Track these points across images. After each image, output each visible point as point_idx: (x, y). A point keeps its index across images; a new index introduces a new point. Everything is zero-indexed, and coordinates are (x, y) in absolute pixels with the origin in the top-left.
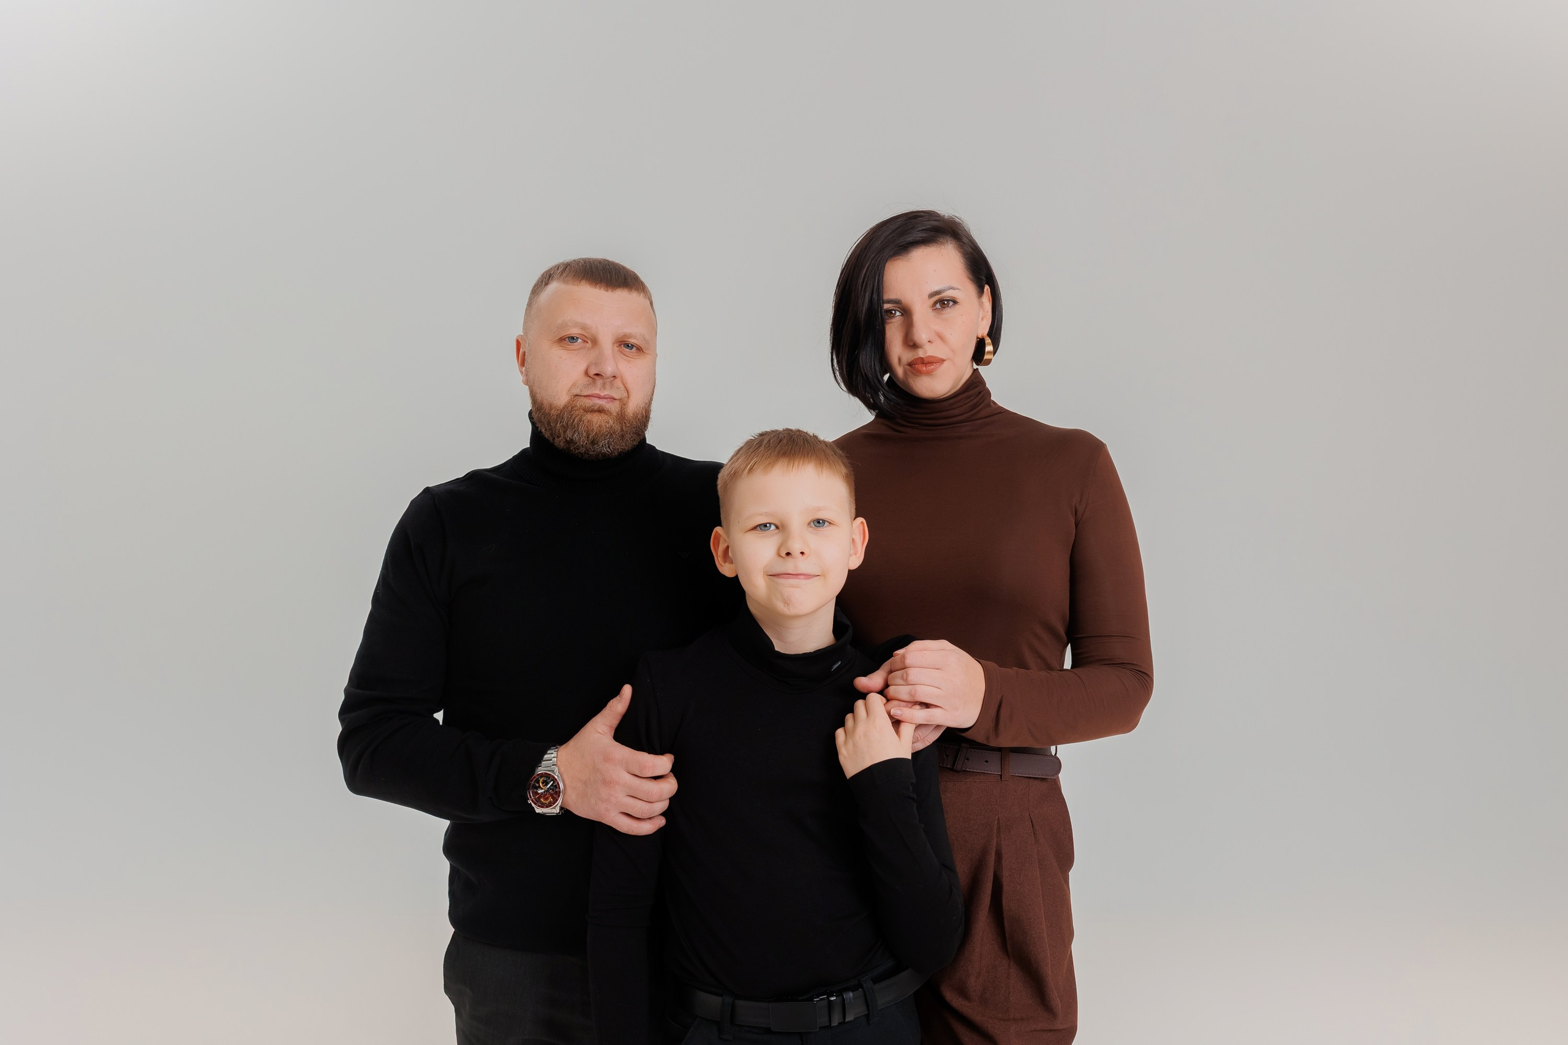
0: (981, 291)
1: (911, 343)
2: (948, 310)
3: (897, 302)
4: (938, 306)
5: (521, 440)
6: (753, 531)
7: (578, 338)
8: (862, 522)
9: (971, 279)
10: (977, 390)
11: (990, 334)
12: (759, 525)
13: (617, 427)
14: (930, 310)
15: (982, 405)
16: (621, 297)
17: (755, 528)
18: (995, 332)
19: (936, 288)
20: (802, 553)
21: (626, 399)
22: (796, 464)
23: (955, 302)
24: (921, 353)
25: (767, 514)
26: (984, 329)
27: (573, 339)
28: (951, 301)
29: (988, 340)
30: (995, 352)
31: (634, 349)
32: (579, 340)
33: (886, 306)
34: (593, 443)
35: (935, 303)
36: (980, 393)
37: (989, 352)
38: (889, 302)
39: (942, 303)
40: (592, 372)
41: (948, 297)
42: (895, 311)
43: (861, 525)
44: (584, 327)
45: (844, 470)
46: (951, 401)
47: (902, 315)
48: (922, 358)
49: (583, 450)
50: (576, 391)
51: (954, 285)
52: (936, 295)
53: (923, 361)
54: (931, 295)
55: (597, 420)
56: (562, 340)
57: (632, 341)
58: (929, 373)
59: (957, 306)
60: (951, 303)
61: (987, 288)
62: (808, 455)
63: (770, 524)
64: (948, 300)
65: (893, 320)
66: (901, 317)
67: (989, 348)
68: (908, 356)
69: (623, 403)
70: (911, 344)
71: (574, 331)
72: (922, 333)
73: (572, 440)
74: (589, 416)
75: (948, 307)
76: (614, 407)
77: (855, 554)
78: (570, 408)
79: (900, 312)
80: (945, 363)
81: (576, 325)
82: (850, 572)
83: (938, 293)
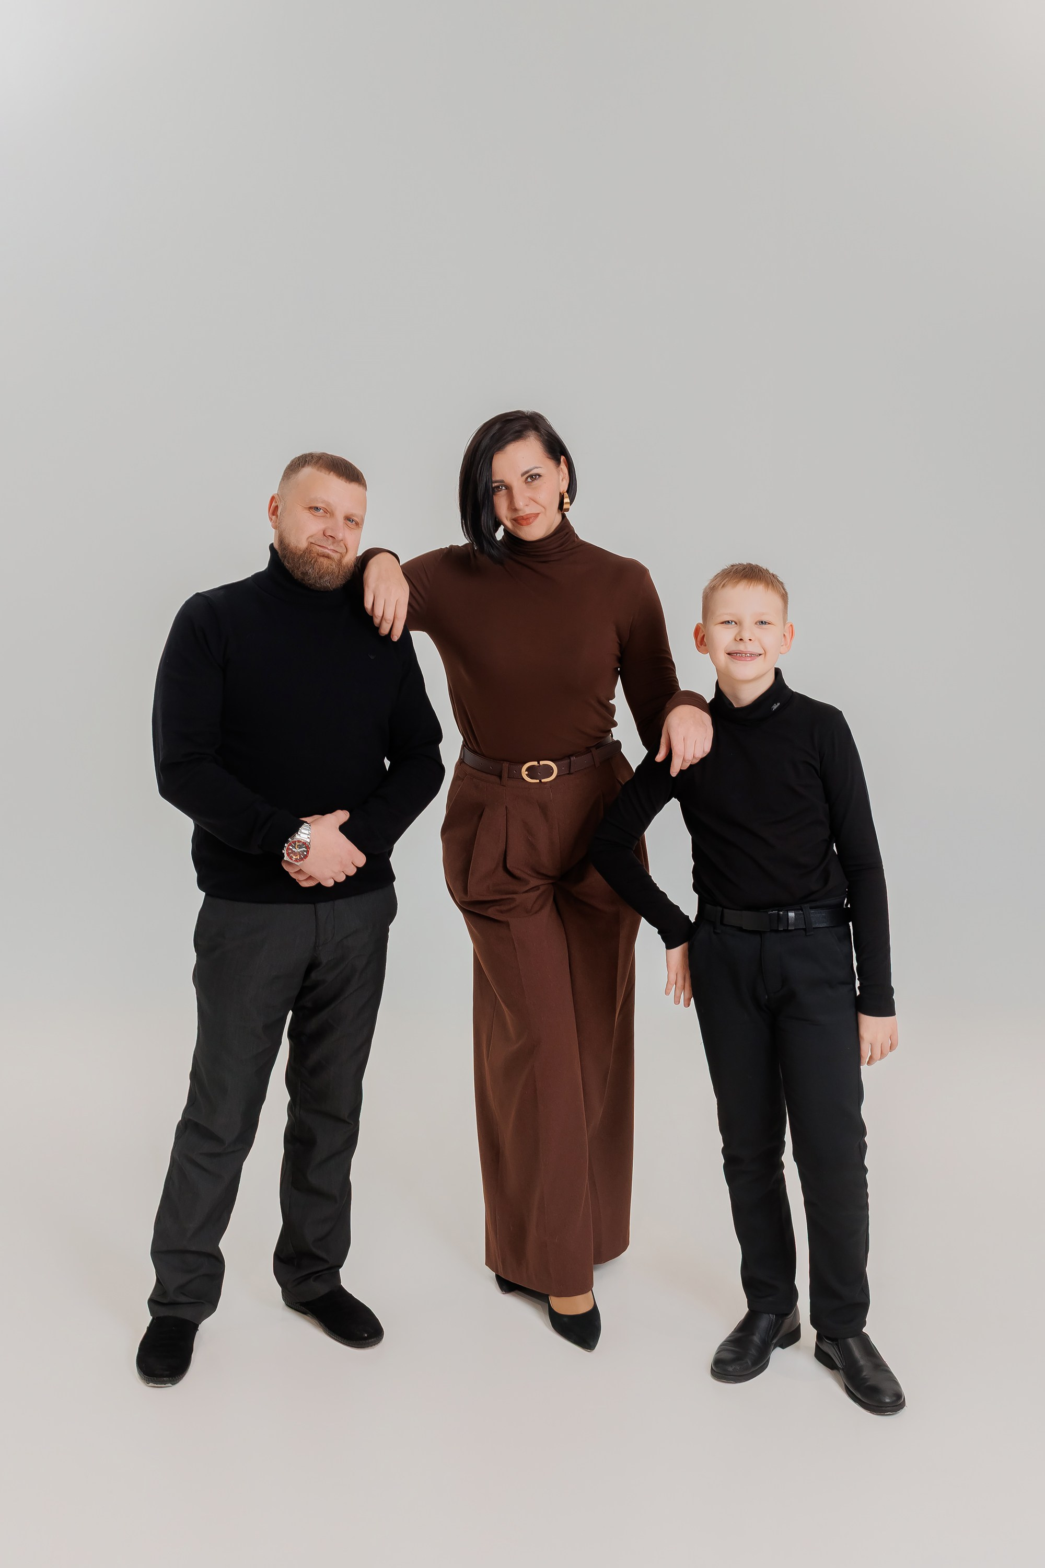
0: (558, 462)
1: (513, 508)
2: (536, 482)
3: (502, 481)
4: (529, 480)
5: (261, 564)
6: (721, 624)
7: (320, 509)
9: (549, 457)
10: (565, 532)
11: (568, 492)
12: (727, 621)
13: (336, 570)
14: (524, 484)
15: (569, 542)
16: (354, 487)
17: (723, 622)
18: (572, 489)
19: (526, 469)
21: (345, 554)
22: (753, 584)
23: (540, 476)
24: (521, 514)
25: (732, 616)
26: (564, 486)
27: (317, 509)
28: (531, 482)
29: (566, 495)
30: (571, 503)
31: (354, 522)
32: (321, 511)
34: (320, 578)
35: (527, 478)
36: (567, 533)
37: (567, 503)
38: (496, 482)
39: (531, 477)
40: (329, 533)
41: (535, 473)
42: (500, 487)
44: (328, 504)
46: (548, 540)
47: (506, 489)
48: (522, 516)
49: (311, 582)
50: (312, 540)
51: (537, 466)
52: (526, 474)
53: (522, 518)
54: (523, 475)
55: (325, 562)
56: (311, 508)
57: (355, 518)
58: (528, 524)
59: (541, 478)
60: (537, 477)
61: (563, 458)
62: (760, 579)
63: (733, 622)
64: (534, 475)
65: (501, 493)
66: (506, 491)
67: (567, 500)
69: (342, 556)
71: (319, 505)
72: (520, 500)
73: (307, 573)
74: (321, 559)
75: (536, 480)
76: (336, 556)
78: (308, 551)
79: (504, 488)
80: (540, 517)
81: (323, 502)
83: (527, 472)
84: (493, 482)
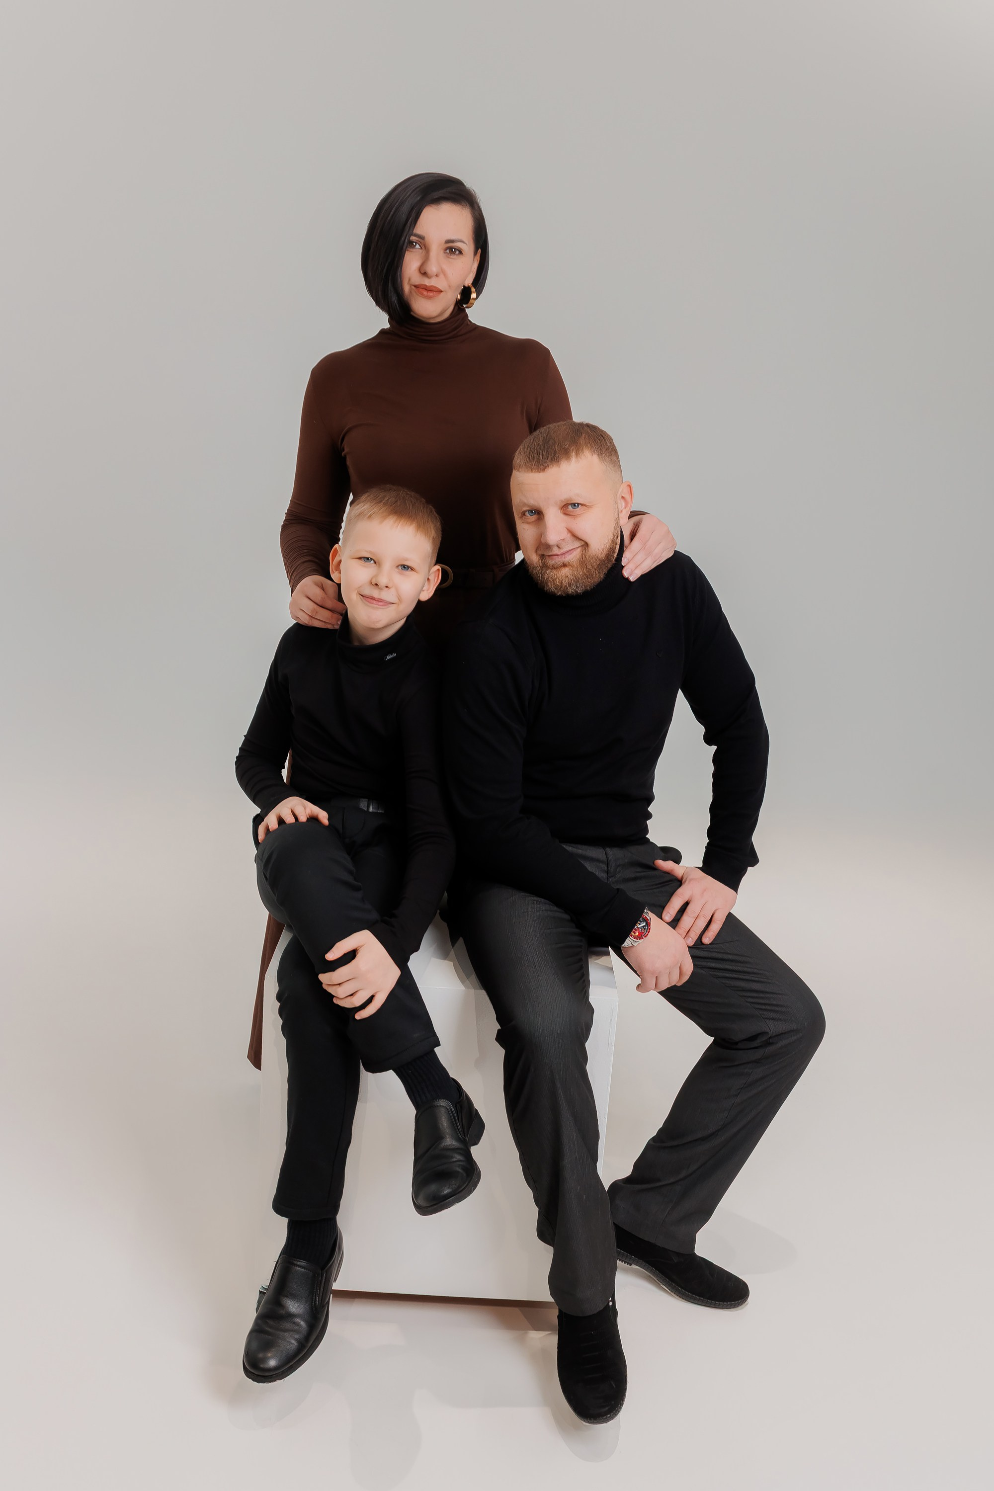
0: (477, 251)
2: (454, 256)
3: (422, 238)
4: (448, 251)
6: (357, 560)
8: (438, 570)
9: (473, 240)
11: (475, 285)
12: (364, 558)
14: (442, 252)
17: (360, 558)
19: (451, 237)
20: (387, 587)
22: (402, 521)
23: (461, 252)
25: (371, 552)
26: (472, 280)
28: (458, 250)
29: (473, 289)
30: (478, 296)
33: (413, 238)
35: (447, 248)
38: (416, 235)
39: (452, 249)
41: (457, 247)
42: (416, 243)
43: (437, 573)
45: (433, 533)
47: (423, 249)
51: (464, 240)
52: (449, 242)
54: (446, 241)
58: (426, 297)
59: (461, 256)
60: (457, 252)
61: (481, 250)
62: (412, 518)
63: (372, 559)
64: (455, 249)
65: (416, 249)
66: (421, 251)
67: (474, 295)
68: (417, 279)
70: (423, 272)
72: (432, 268)
75: (454, 254)
77: (428, 590)
79: (420, 246)
80: (442, 294)
82: (419, 602)
83: (452, 241)
84: (412, 234)
